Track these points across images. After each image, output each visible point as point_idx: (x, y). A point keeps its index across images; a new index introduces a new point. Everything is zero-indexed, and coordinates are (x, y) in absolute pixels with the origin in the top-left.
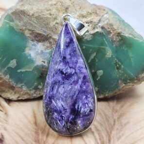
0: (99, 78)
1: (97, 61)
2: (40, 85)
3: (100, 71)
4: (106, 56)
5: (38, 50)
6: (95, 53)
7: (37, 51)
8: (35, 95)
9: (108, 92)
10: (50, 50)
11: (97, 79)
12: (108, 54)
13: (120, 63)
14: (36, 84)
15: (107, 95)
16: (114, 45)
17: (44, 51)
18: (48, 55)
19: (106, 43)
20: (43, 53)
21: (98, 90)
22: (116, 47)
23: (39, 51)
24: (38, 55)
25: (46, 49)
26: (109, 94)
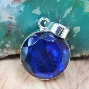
0: (76, 35)
1: (74, 16)
2: (8, 43)
3: (77, 27)
4: (84, 11)
5: (4, 4)
6: (72, 7)
7: (3, 6)
8: (2, 54)
9: (85, 50)
10: (18, 4)
11: (74, 37)
12: (87, 8)
14: (2, 42)
15: (84, 54)
17: (11, 6)
18: (15, 10)
20: (10, 8)
21: (74, 48)
23: (5, 6)
24: (3, 10)
25: (14, 4)
26: (87, 53)
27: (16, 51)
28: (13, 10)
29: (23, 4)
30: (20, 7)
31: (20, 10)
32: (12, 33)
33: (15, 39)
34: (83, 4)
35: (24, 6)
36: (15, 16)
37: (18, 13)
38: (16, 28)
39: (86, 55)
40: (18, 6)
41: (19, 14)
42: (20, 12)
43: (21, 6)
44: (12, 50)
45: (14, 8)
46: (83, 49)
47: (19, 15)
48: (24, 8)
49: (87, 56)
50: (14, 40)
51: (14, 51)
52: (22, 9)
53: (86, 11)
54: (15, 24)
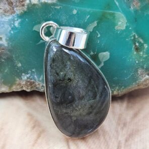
0: (102, 64)
1: (99, 36)
3: (104, 53)
4: (116, 28)
6: (96, 22)
9: (117, 88)
10: (10, 17)
12: (120, 23)
13: (141, 41)
16: (132, 8)
18: (6, 26)
19: (117, 3)
22: (136, 11)
25: (3, 16)
26: (120, 91)
27: (10, 87)
28: (2, 25)
29: (18, 17)
30: (14, 22)
31: (14, 26)
32: (3, 60)
33: (7, 69)
34: (114, 17)
35: (19, 20)
36: (6, 35)
37: (10, 31)
38: (8, 53)
39: (118, 95)
40: (10, 21)
41: (12, 32)
42: (14, 28)
43: (16, 19)
44: (3, 85)
45: (4, 23)
46: (114, 85)
47: (11, 34)
48: (21, 24)
49: (120, 96)
50: (6, 71)
51: (6, 87)
52: (16, 24)
53: (119, 28)
54: (6, 47)
